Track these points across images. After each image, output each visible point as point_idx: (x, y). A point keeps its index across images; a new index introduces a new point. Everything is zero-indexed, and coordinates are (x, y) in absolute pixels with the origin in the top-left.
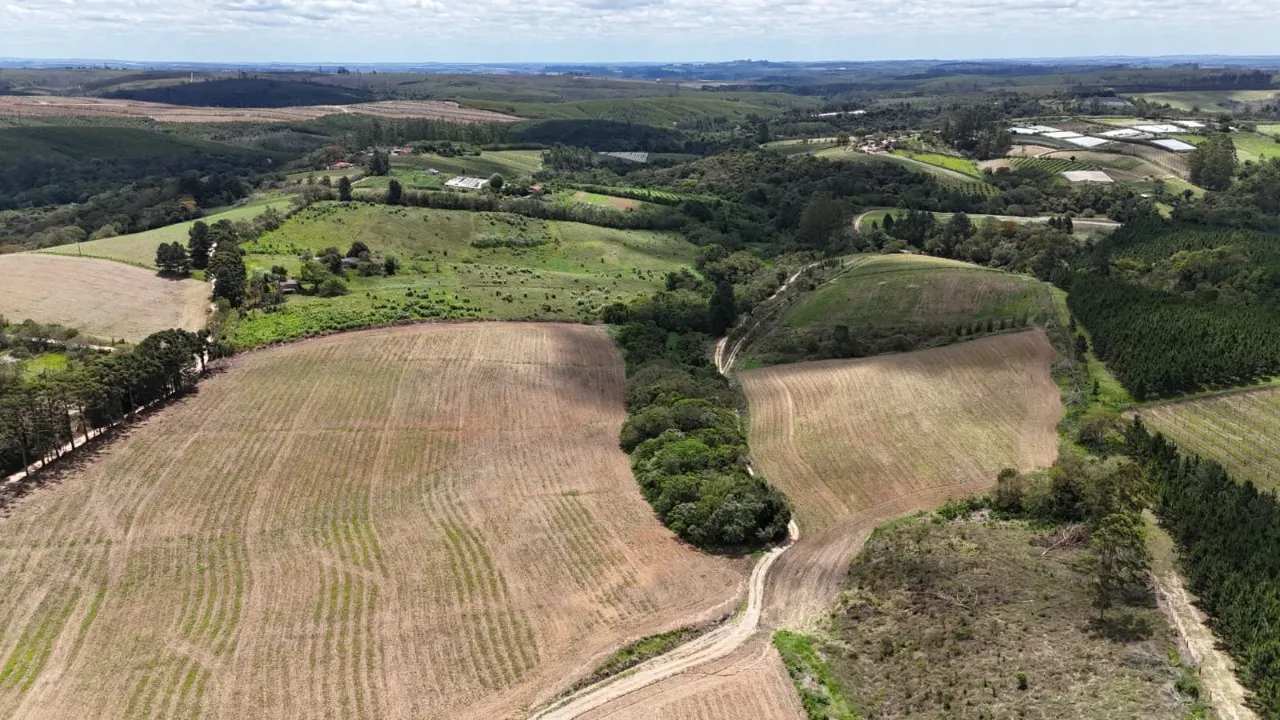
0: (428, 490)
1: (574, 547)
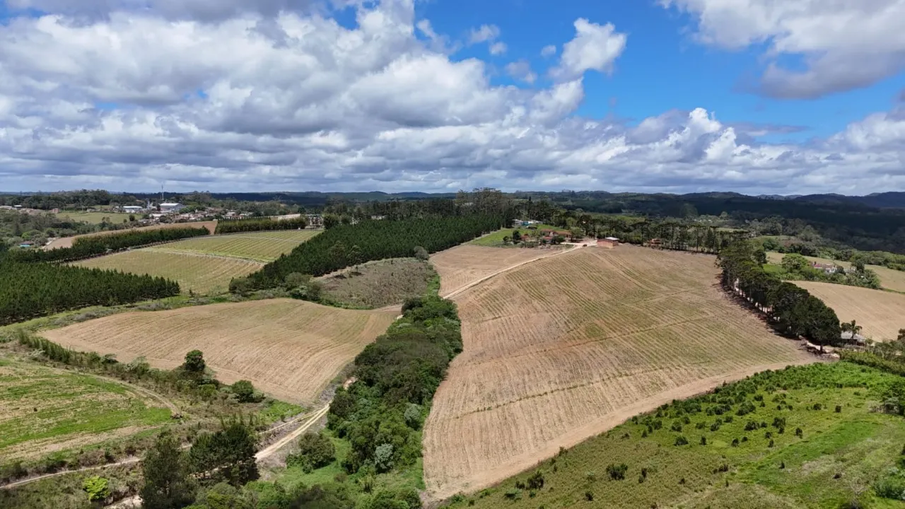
0: (568, 321)
1: (495, 297)
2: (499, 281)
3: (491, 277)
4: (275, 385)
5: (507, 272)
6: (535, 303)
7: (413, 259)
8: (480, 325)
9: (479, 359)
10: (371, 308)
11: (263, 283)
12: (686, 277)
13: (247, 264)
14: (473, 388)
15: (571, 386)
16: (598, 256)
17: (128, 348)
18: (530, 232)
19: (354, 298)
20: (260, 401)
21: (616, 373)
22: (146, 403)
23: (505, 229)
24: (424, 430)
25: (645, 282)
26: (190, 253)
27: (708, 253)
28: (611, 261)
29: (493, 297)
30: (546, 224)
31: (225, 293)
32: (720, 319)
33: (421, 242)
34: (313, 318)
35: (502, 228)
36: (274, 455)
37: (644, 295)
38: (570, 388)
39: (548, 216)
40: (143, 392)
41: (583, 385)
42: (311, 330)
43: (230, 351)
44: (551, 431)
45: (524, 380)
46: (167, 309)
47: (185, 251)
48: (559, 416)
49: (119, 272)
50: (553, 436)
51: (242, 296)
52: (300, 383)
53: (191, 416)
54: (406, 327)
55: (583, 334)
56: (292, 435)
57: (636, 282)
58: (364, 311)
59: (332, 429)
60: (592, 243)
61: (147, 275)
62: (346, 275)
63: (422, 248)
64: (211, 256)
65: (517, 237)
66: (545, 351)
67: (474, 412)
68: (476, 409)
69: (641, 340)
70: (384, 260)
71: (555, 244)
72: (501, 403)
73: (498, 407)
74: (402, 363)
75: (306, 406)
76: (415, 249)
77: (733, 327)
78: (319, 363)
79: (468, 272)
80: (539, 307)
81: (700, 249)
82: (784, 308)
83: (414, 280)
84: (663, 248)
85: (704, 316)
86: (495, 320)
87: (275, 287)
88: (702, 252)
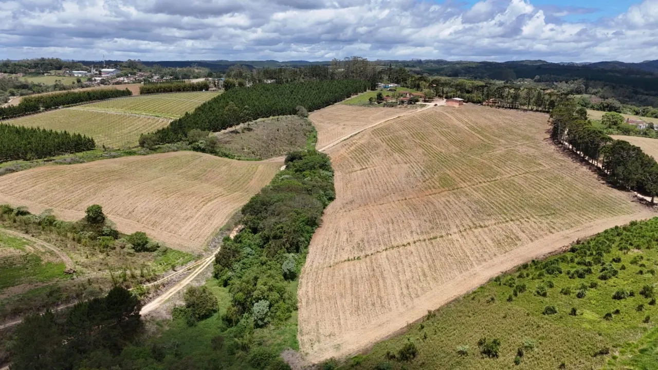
0: (424, 171)
2: (366, 136)
3: (359, 133)
4: (170, 234)
5: (372, 127)
6: (396, 155)
7: (296, 117)
8: (349, 175)
9: (349, 207)
10: (260, 159)
11: (169, 139)
12: (520, 131)
13: (158, 121)
14: (344, 237)
15: (432, 237)
16: (448, 115)
17: (40, 200)
18: (390, 94)
19: (246, 150)
20: (156, 250)
21: (472, 225)
22: (43, 258)
23: (370, 91)
24: (300, 280)
25: (486, 136)
26: (111, 111)
27: (537, 111)
28: (458, 119)
29: (361, 150)
30: (403, 87)
31: (136, 147)
32: (556, 171)
33: (302, 102)
34: (210, 169)
35: (367, 90)
36: (161, 307)
37: (487, 147)
38: (431, 239)
39: (405, 80)
40: (43, 246)
41: (442, 237)
42: (207, 180)
43: (132, 202)
44: (416, 287)
45: (388, 229)
46: (81, 163)
47: (106, 109)
48: (423, 270)
49: (41, 129)
50: (419, 293)
51: (150, 149)
52: (192, 232)
53: (84, 270)
54: (287, 178)
55: (438, 184)
56: (180, 285)
57: (478, 135)
58: (253, 162)
59: (218, 278)
60: (442, 102)
61: (65, 132)
62: (240, 131)
63: (303, 107)
64: (128, 114)
65: (380, 98)
66: (406, 199)
67: (345, 261)
68: (346, 258)
69: (489, 191)
70: (271, 117)
71: (411, 103)
72: (369, 253)
73: (366, 256)
74: (281, 214)
75: (196, 253)
76: (297, 108)
77: (569, 179)
78: (211, 212)
79: (340, 128)
80: (399, 159)
81: (530, 108)
82: (618, 163)
83: (296, 134)
84: (499, 107)
85: (541, 168)
86: (362, 171)
87: (179, 141)
88: (532, 110)
